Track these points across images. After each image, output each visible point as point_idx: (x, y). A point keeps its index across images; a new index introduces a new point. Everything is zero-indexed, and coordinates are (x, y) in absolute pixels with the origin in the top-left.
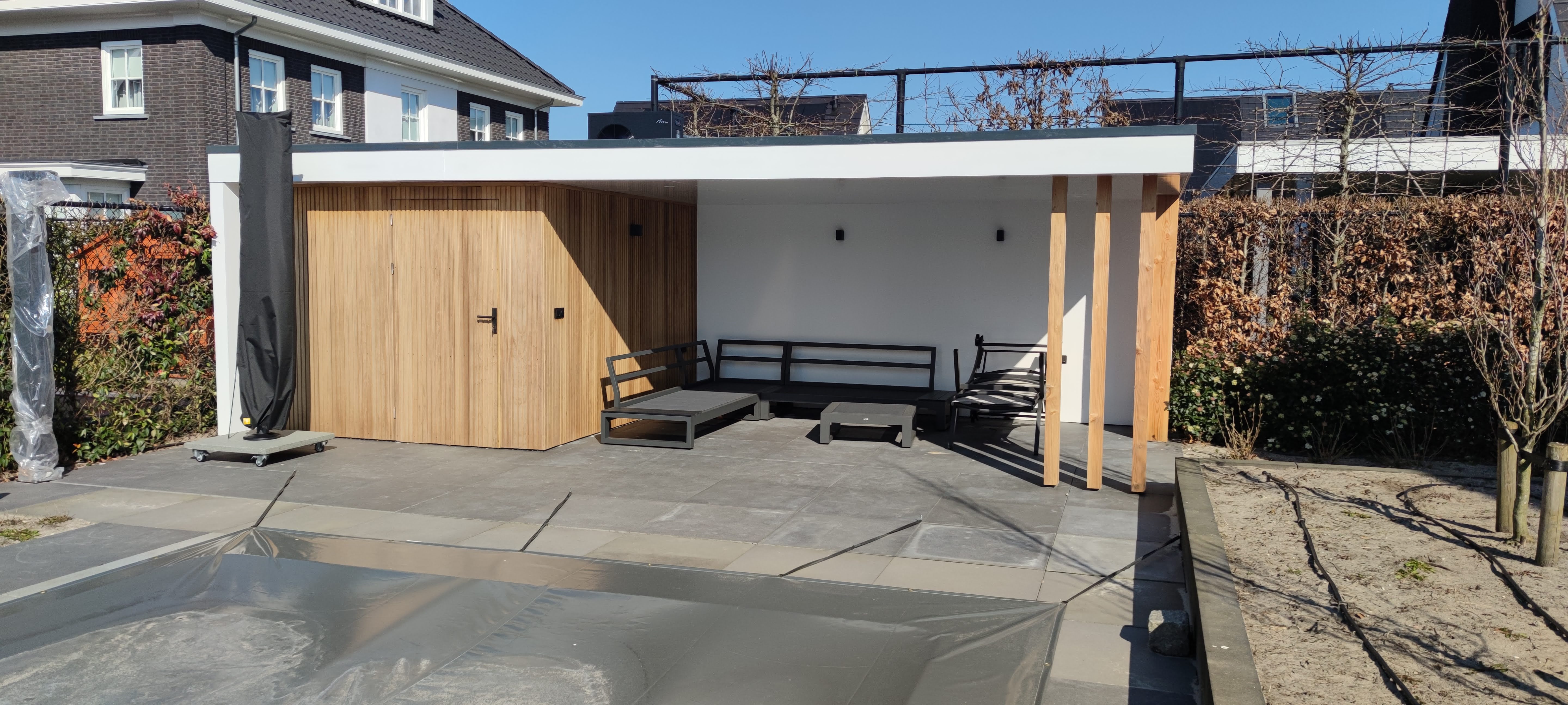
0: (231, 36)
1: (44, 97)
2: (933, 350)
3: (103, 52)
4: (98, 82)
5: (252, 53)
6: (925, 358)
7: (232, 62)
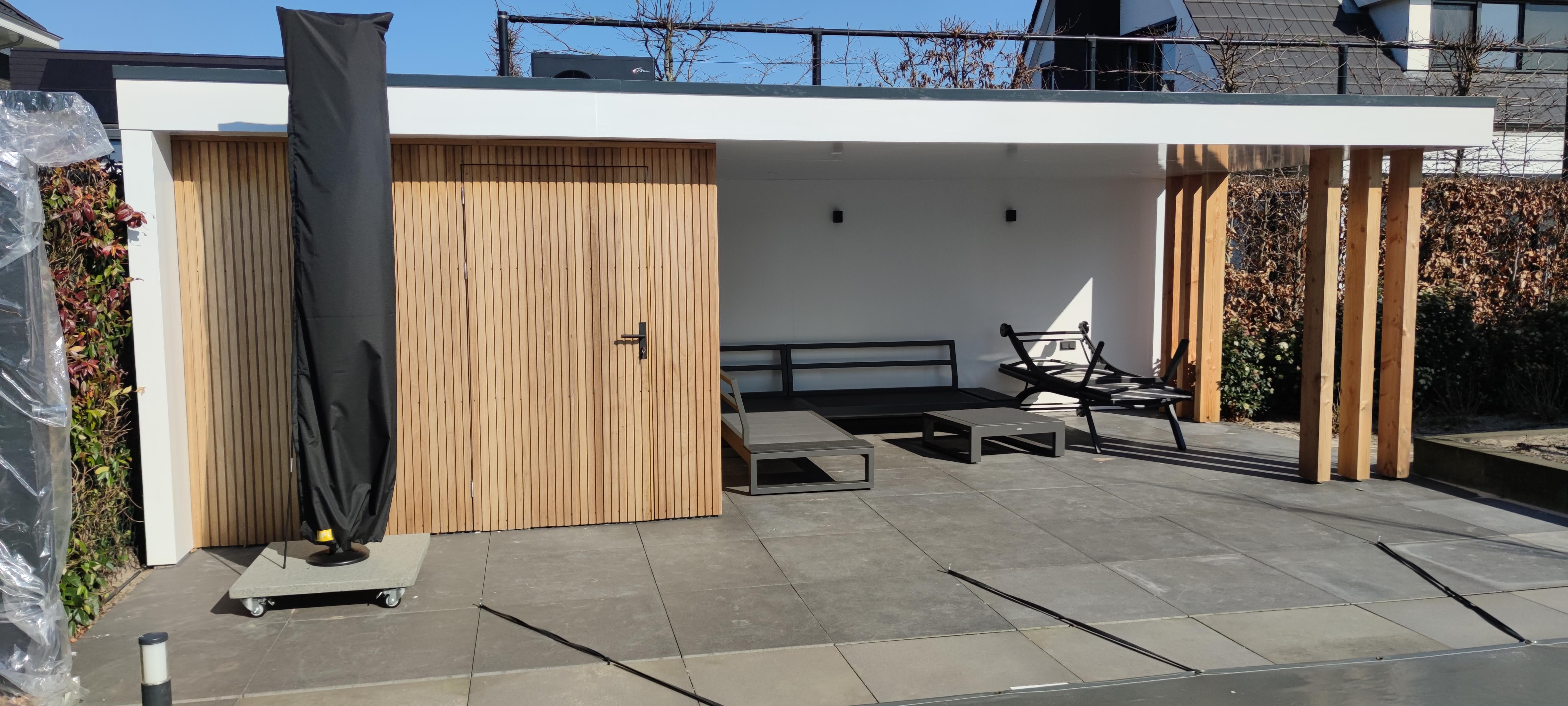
2: (951, 344)
6: (945, 353)
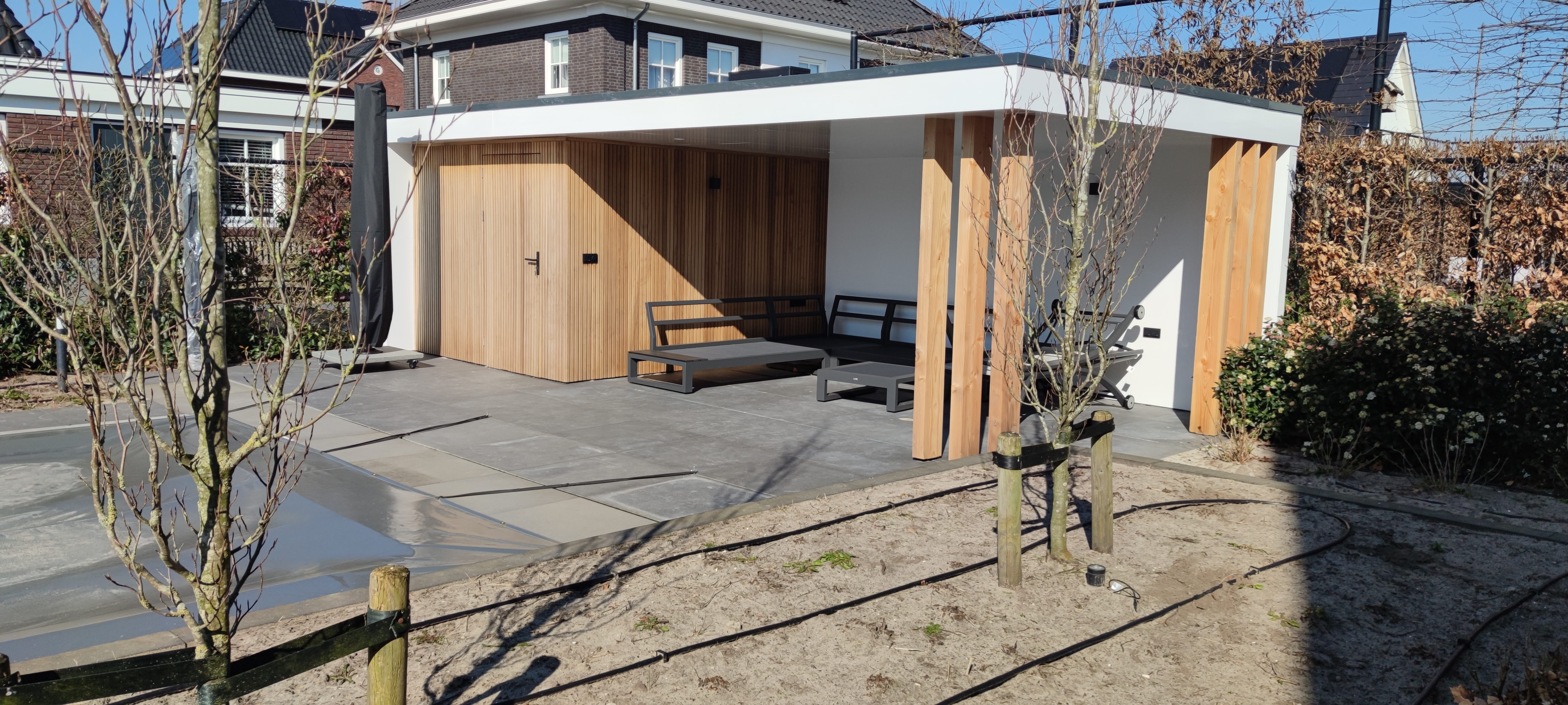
0: (631, 21)
1: (511, 82)
3: (546, 42)
4: (542, 68)
5: (651, 36)
7: (632, 44)
